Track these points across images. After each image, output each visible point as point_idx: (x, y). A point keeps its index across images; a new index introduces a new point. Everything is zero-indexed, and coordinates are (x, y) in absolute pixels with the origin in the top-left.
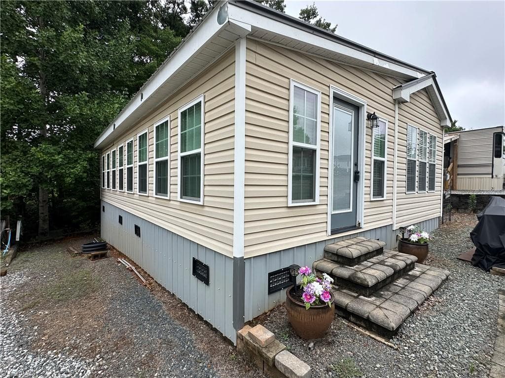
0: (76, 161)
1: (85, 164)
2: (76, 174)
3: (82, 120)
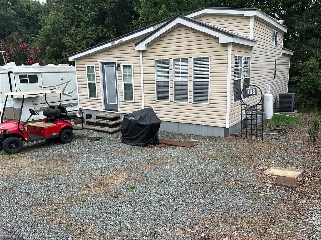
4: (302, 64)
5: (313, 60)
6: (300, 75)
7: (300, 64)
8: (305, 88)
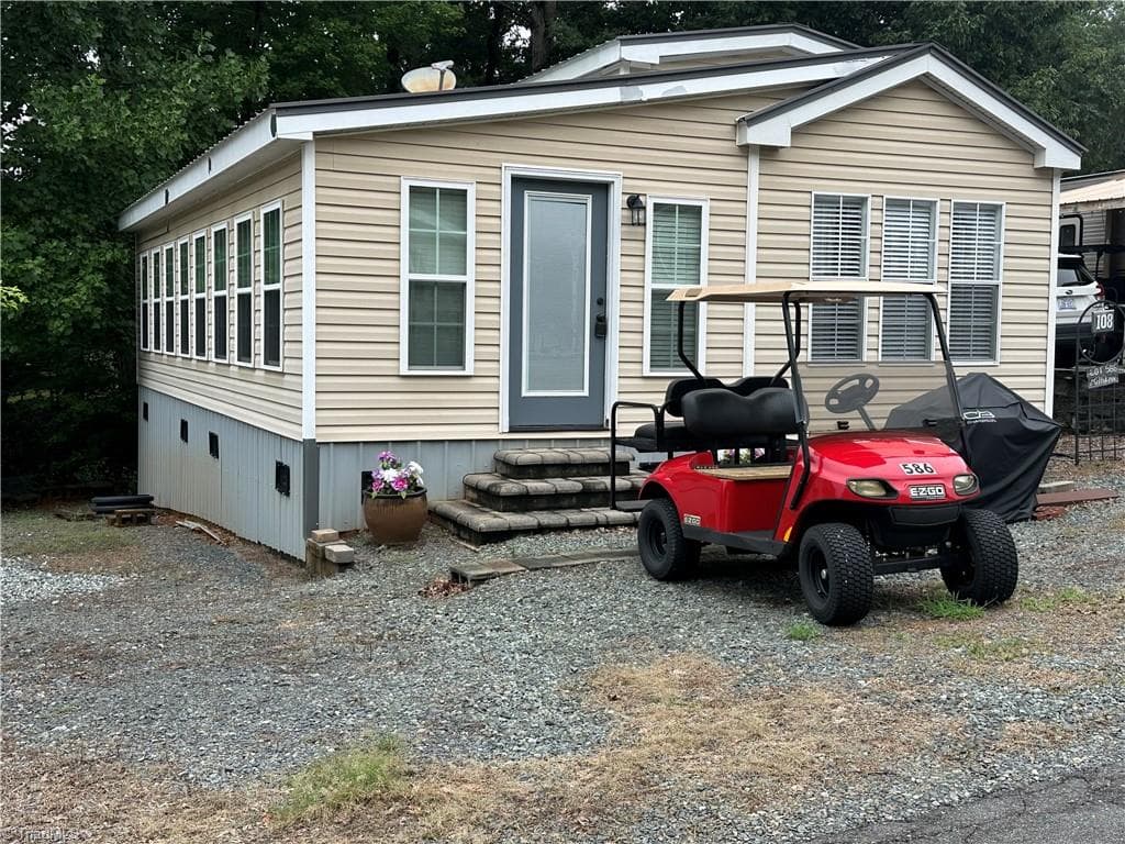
0: (75, 271)
1: (98, 280)
2: (75, 310)
3: (90, 155)
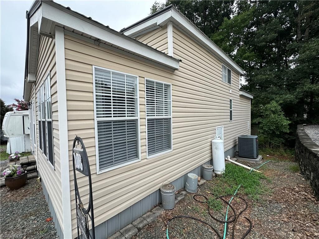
4: (263, 107)
5: (274, 103)
6: (262, 117)
7: (261, 108)
8: (269, 129)
